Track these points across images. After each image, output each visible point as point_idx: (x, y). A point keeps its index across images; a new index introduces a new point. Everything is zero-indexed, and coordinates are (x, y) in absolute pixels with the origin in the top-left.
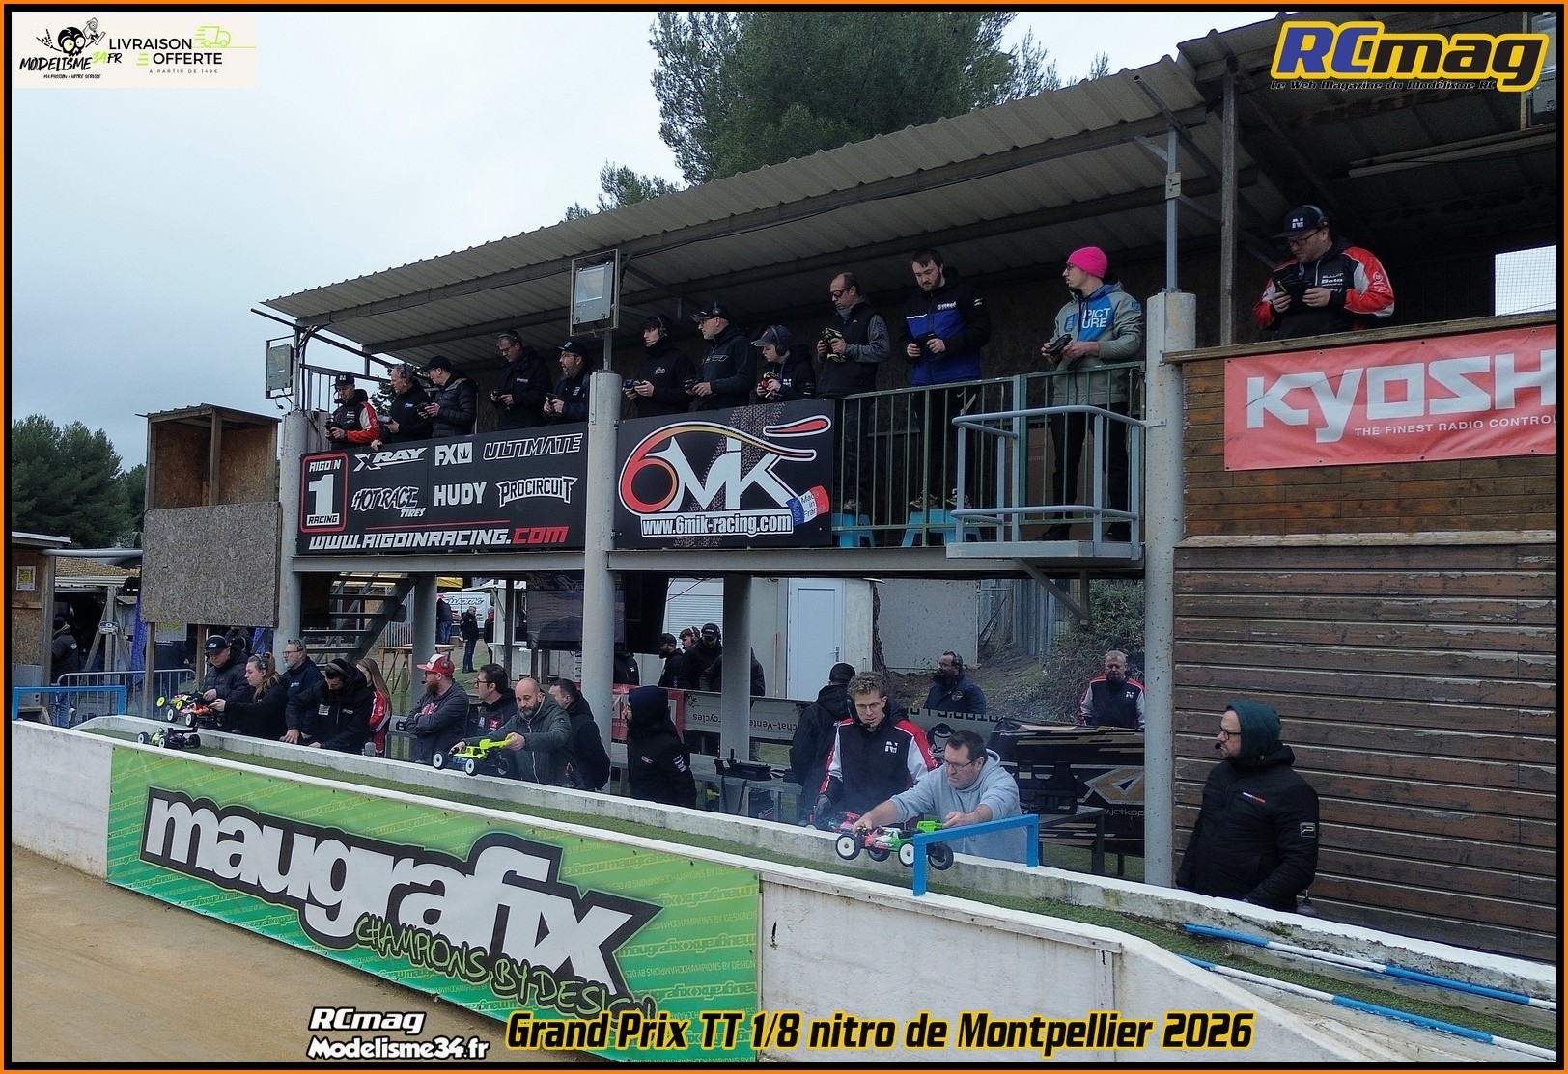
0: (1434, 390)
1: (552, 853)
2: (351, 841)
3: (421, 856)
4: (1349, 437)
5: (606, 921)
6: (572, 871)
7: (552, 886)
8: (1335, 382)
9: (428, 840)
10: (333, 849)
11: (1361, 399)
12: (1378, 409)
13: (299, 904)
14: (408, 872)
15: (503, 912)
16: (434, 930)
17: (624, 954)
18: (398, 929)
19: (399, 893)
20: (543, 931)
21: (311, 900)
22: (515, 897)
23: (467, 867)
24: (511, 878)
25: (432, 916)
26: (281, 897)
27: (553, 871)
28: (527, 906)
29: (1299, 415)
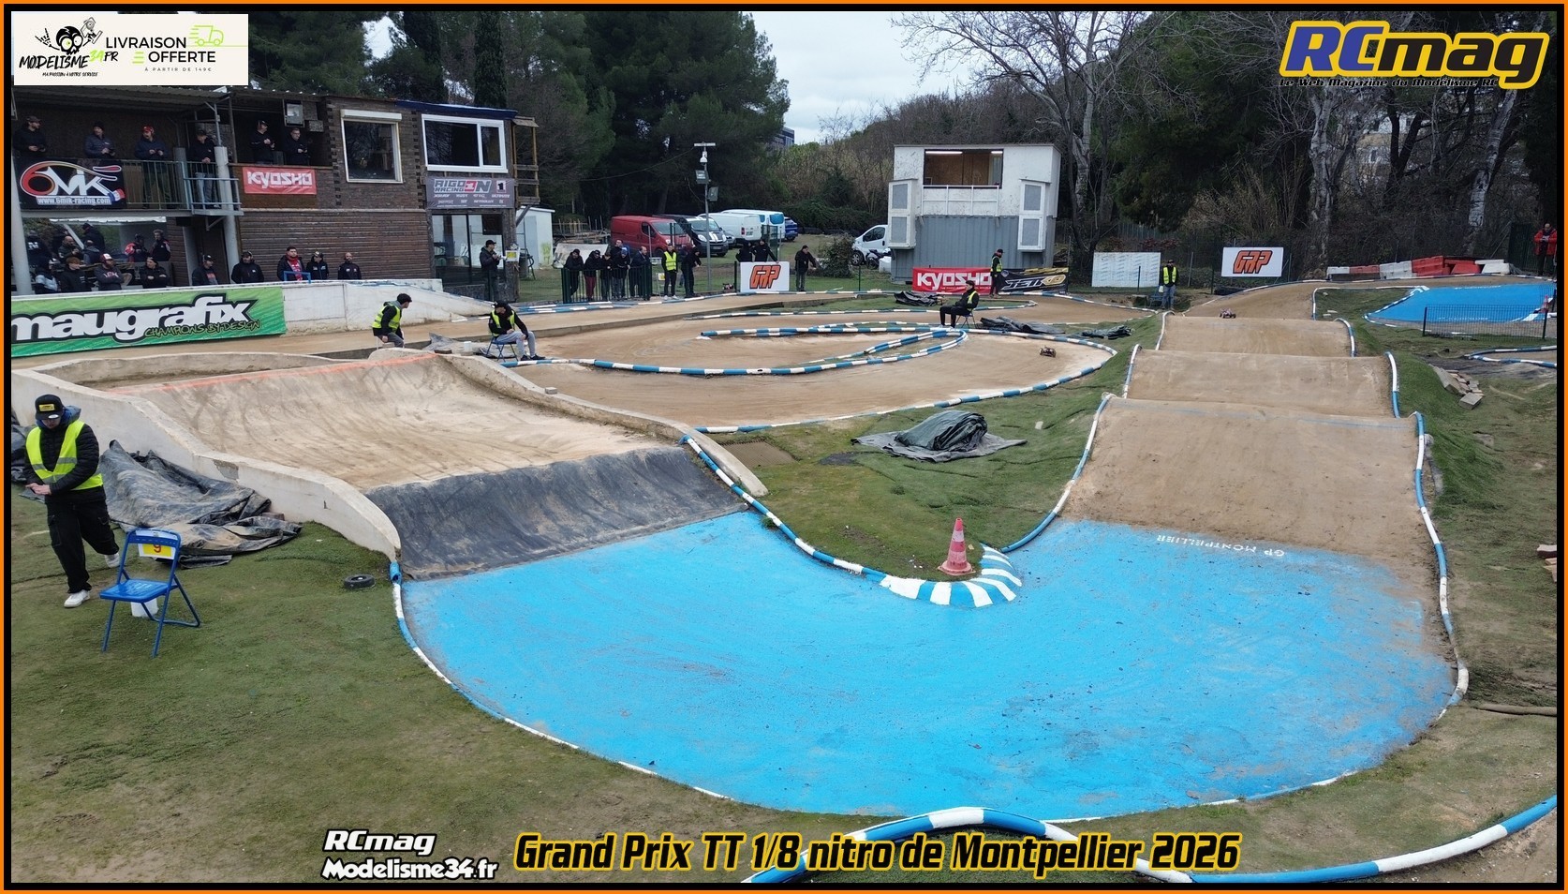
0: (282, 179)
1: (224, 295)
2: (136, 309)
3: (171, 306)
4: (268, 187)
5: (242, 307)
6: (229, 298)
7: (225, 302)
8: (265, 175)
9: (174, 301)
10: (131, 313)
11: (269, 180)
12: (273, 182)
13: (113, 335)
14: (166, 312)
15: (208, 314)
16: (181, 324)
17: (249, 312)
18: (165, 329)
19: (163, 320)
20: (223, 314)
21: (118, 331)
22: (210, 308)
23: (192, 305)
24: (209, 304)
25: (179, 321)
26: (102, 334)
27: (224, 299)
28: (215, 311)
29: (259, 182)
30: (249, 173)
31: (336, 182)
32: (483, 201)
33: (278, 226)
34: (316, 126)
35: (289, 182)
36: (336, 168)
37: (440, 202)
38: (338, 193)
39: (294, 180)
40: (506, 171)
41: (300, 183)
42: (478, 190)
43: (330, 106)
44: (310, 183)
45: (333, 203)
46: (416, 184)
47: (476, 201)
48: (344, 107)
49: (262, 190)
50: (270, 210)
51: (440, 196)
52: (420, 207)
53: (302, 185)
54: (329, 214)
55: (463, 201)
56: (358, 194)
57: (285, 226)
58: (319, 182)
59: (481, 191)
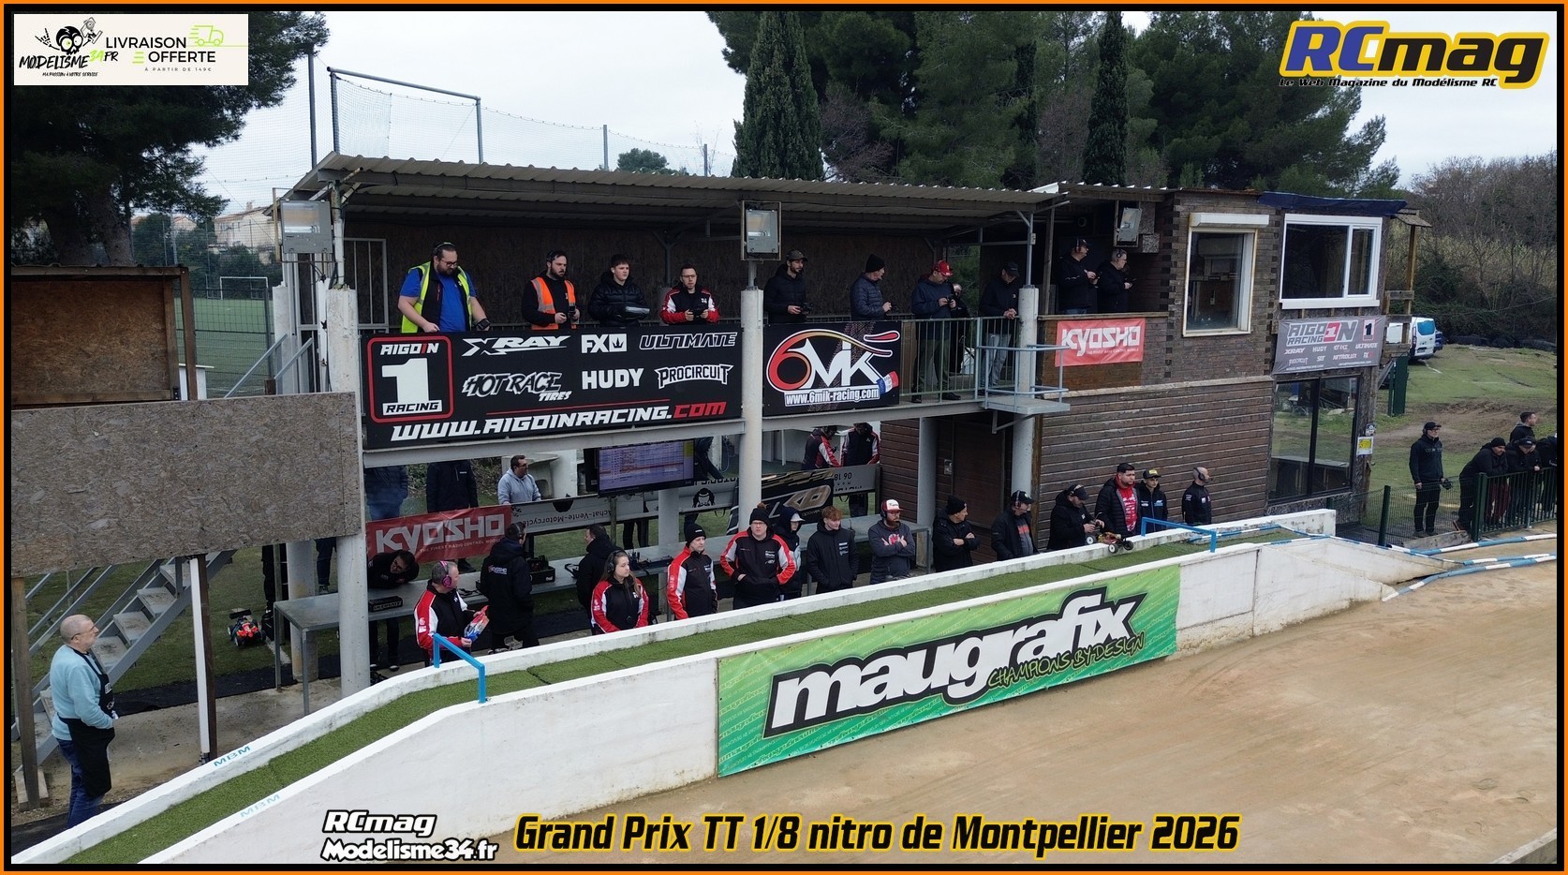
0: (1104, 339)
2: (980, 634)
3: (1029, 622)
5: (1125, 609)
6: (1110, 594)
7: (1103, 605)
8: (1084, 332)
9: (1035, 612)
10: (974, 642)
11: (1088, 341)
12: (1092, 345)
13: (943, 689)
14: (1023, 633)
15: (1078, 629)
16: (1040, 655)
18: (1017, 667)
20: (1098, 626)
21: (952, 681)
22: (1082, 618)
23: (1059, 615)
24: (1083, 611)
25: (1038, 650)
26: (928, 690)
27: (1103, 598)
29: (1074, 346)
30: (1065, 331)
31: (1170, 338)
32: (1343, 356)
33: (1090, 420)
34: (1151, 244)
35: (1111, 343)
36: (1172, 313)
37: (1291, 361)
38: (1169, 356)
39: (1119, 337)
40: (1377, 303)
41: (1125, 344)
42: (1340, 338)
43: (1178, 208)
44: (1137, 342)
45: (1161, 375)
46: (1265, 334)
47: (1335, 357)
48: (1195, 209)
49: (1077, 359)
50: (1083, 393)
51: (1293, 351)
52: (1266, 372)
53: (1127, 347)
54: (1156, 395)
55: (1321, 358)
56: (1193, 356)
57: (1098, 419)
58: (1148, 339)
59: (1344, 339)
